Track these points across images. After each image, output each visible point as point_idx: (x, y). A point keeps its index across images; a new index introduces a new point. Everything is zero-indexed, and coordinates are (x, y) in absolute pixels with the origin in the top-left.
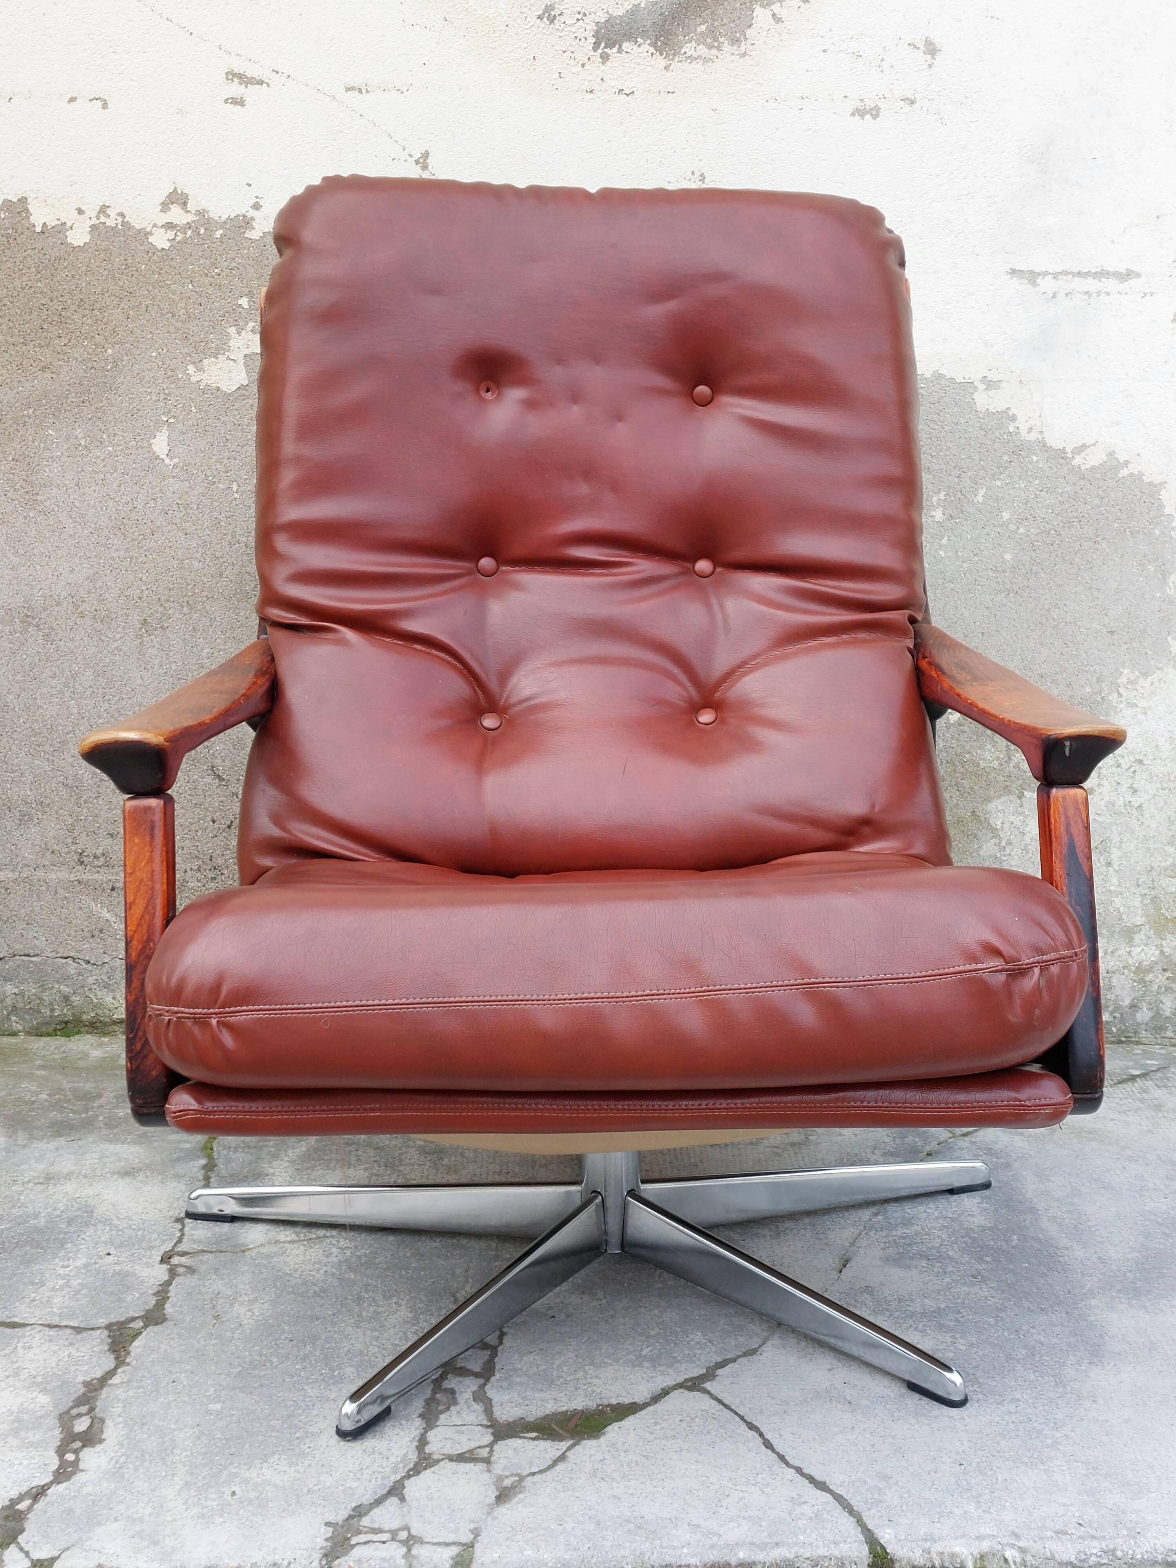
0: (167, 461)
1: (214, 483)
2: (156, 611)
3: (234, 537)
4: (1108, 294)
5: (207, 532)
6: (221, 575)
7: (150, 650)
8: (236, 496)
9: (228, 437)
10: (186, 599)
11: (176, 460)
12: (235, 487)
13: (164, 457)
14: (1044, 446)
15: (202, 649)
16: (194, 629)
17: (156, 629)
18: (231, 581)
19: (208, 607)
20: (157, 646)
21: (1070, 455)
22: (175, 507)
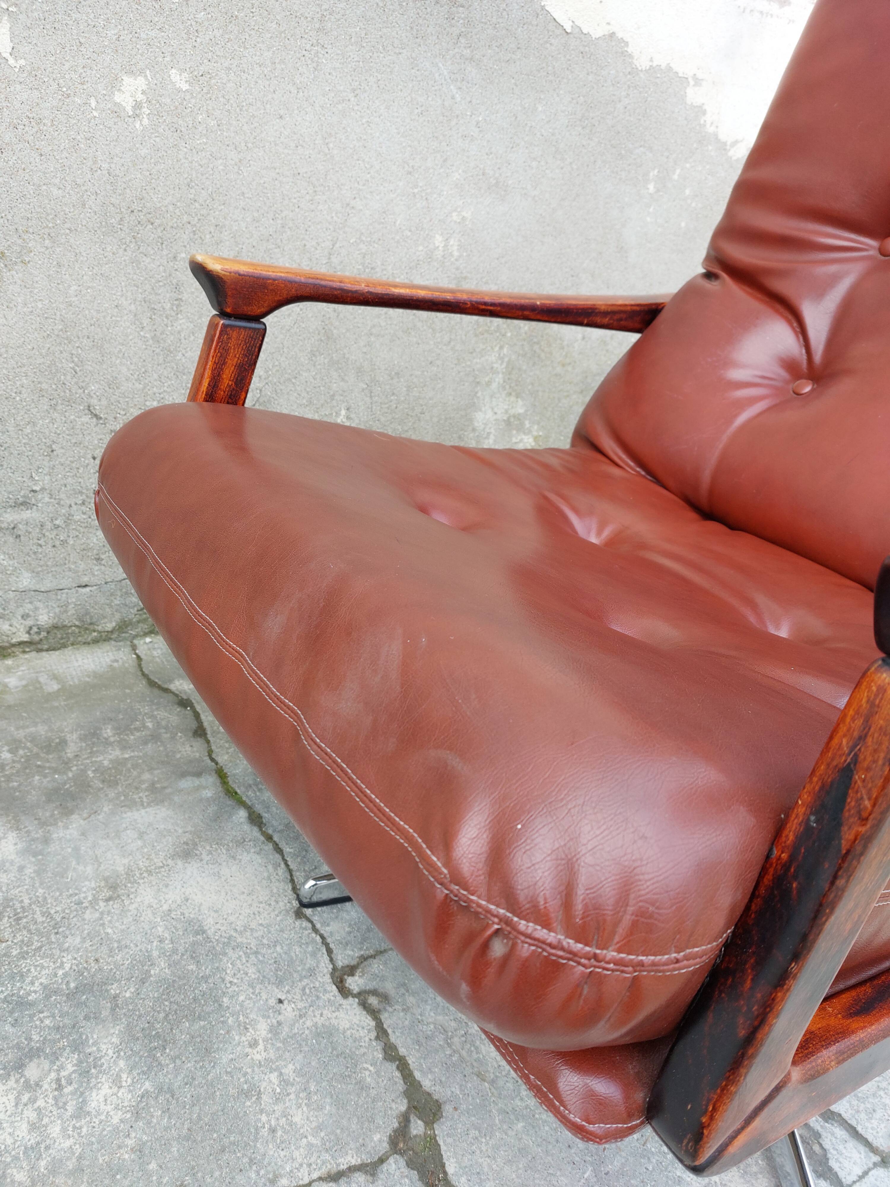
0: (11, 61)
1: (69, 96)
2: (13, 243)
3: (95, 162)
4: (772, 15)
5: (65, 154)
6: (84, 205)
7: (11, 287)
8: (95, 114)
9: (82, 41)
10: (47, 231)
11: (22, 62)
12: (93, 104)
13: (6, 55)
14: (717, 138)
15: (70, 286)
16: (59, 265)
17: (16, 263)
18: (95, 213)
19: (72, 240)
20: (19, 282)
21: (728, 147)
22: (25, 121)
